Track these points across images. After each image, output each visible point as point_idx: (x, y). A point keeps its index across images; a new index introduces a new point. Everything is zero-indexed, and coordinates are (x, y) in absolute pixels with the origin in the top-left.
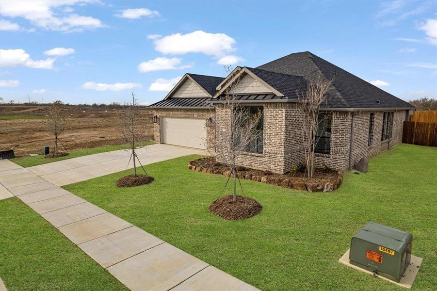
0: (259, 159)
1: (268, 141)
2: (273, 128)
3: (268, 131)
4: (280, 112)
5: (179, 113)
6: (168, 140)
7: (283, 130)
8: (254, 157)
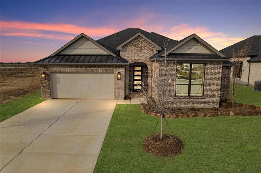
0: (200, 100)
1: (209, 87)
2: (213, 78)
3: (209, 80)
4: (218, 67)
5: (79, 69)
6: (60, 95)
7: (220, 79)
8: (196, 99)
